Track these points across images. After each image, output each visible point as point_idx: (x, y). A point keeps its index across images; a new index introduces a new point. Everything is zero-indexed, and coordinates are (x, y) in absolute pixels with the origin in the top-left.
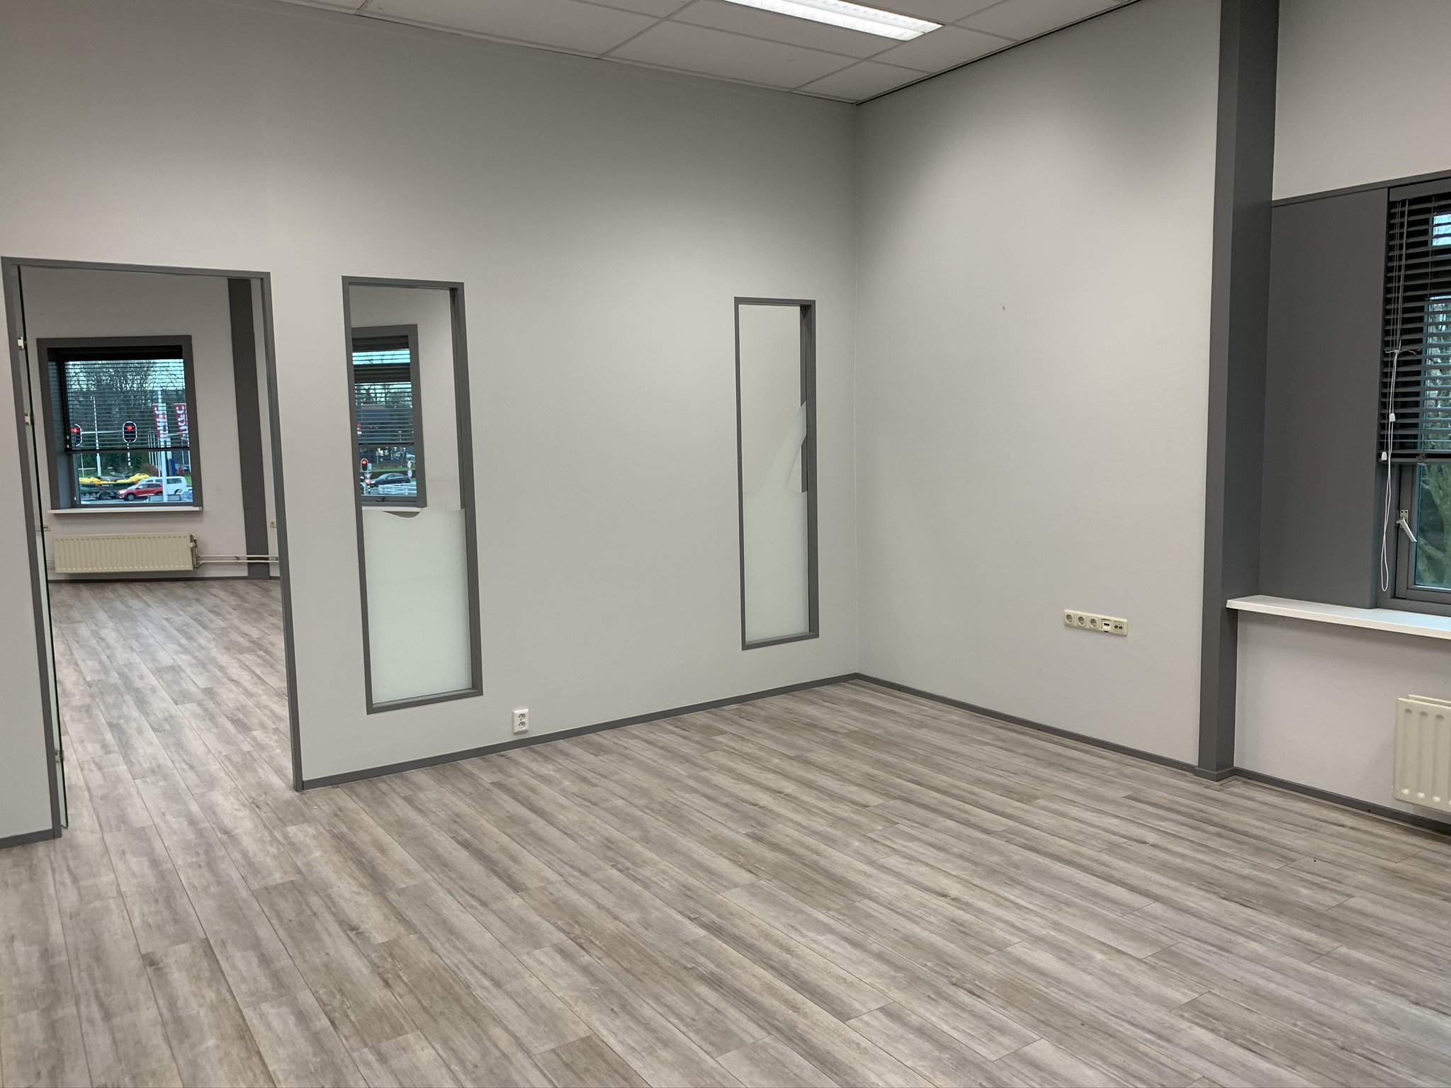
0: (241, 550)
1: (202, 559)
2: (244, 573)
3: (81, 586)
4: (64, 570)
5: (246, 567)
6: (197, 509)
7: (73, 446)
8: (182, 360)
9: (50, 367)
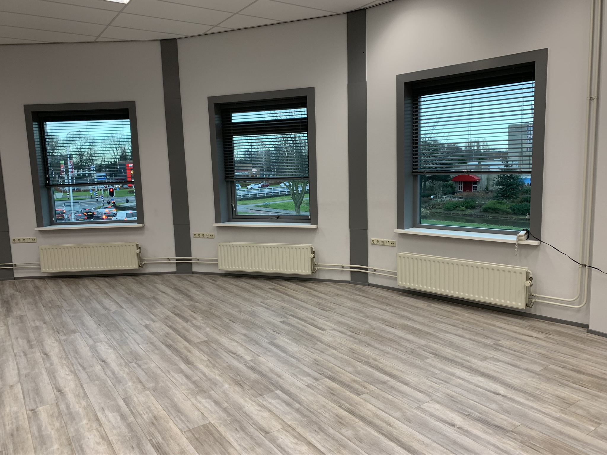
0: (172, 254)
1: (144, 260)
2: (174, 269)
3: (60, 281)
4: (48, 270)
5: (175, 265)
6: (141, 225)
7: (51, 182)
8: (129, 120)
9: (34, 126)
